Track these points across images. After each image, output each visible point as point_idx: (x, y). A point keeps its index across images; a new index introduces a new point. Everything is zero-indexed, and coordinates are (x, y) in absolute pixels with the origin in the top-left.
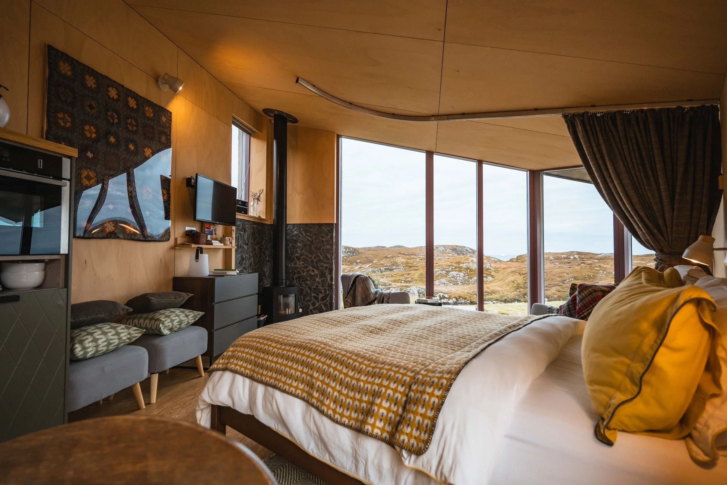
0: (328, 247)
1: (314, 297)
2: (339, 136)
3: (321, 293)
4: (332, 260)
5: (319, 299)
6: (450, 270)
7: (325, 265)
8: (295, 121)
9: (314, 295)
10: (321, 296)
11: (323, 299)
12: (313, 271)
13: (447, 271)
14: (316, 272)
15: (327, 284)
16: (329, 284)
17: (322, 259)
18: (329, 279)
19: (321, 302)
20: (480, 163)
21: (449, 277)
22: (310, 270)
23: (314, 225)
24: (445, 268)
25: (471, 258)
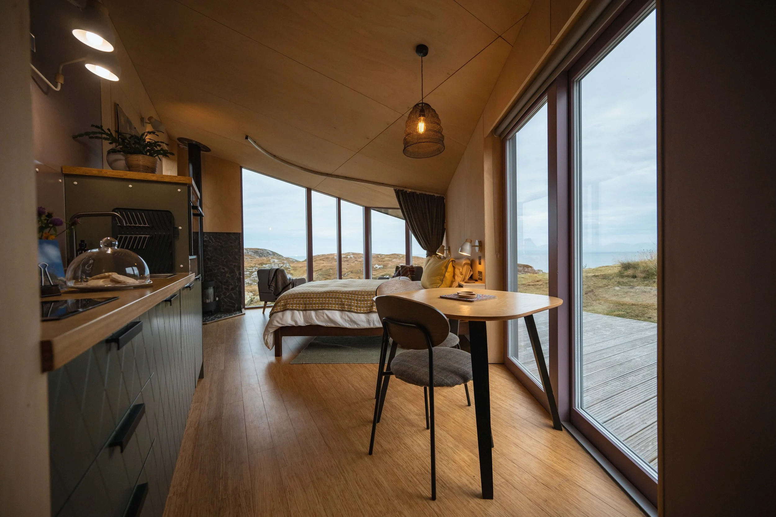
0: (236, 250)
1: (225, 289)
2: (241, 168)
3: (231, 284)
4: (240, 260)
5: (230, 290)
6: (253, 270)
7: (234, 264)
8: (208, 150)
9: (225, 287)
10: (231, 287)
11: (232, 289)
12: (224, 269)
13: (250, 272)
14: (226, 269)
15: (236, 278)
16: (237, 277)
17: (231, 259)
18: (238, 274)
19: (232, 292)
20: (339, 199)
21: (253, 277)
22: (220, 268)
23: (223, 233)
24: (249, 269)
25: (272, 260)
